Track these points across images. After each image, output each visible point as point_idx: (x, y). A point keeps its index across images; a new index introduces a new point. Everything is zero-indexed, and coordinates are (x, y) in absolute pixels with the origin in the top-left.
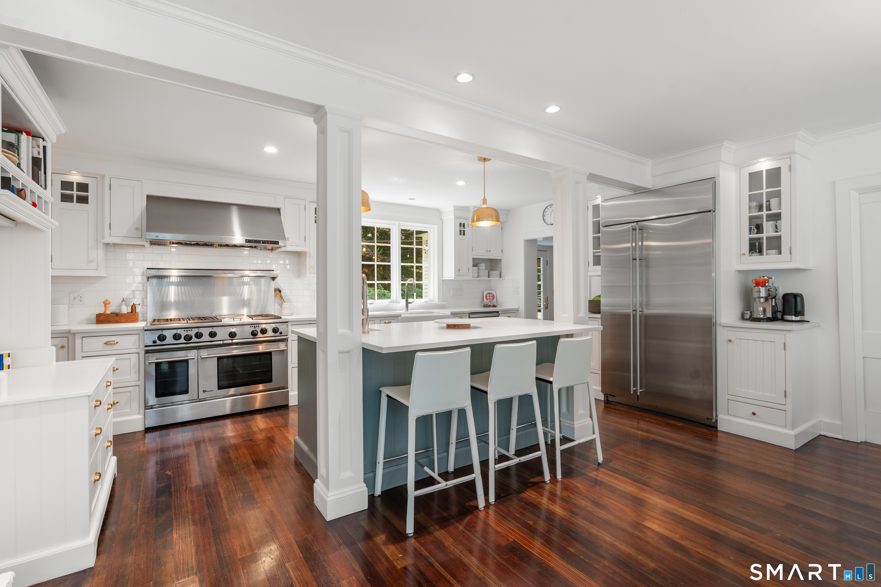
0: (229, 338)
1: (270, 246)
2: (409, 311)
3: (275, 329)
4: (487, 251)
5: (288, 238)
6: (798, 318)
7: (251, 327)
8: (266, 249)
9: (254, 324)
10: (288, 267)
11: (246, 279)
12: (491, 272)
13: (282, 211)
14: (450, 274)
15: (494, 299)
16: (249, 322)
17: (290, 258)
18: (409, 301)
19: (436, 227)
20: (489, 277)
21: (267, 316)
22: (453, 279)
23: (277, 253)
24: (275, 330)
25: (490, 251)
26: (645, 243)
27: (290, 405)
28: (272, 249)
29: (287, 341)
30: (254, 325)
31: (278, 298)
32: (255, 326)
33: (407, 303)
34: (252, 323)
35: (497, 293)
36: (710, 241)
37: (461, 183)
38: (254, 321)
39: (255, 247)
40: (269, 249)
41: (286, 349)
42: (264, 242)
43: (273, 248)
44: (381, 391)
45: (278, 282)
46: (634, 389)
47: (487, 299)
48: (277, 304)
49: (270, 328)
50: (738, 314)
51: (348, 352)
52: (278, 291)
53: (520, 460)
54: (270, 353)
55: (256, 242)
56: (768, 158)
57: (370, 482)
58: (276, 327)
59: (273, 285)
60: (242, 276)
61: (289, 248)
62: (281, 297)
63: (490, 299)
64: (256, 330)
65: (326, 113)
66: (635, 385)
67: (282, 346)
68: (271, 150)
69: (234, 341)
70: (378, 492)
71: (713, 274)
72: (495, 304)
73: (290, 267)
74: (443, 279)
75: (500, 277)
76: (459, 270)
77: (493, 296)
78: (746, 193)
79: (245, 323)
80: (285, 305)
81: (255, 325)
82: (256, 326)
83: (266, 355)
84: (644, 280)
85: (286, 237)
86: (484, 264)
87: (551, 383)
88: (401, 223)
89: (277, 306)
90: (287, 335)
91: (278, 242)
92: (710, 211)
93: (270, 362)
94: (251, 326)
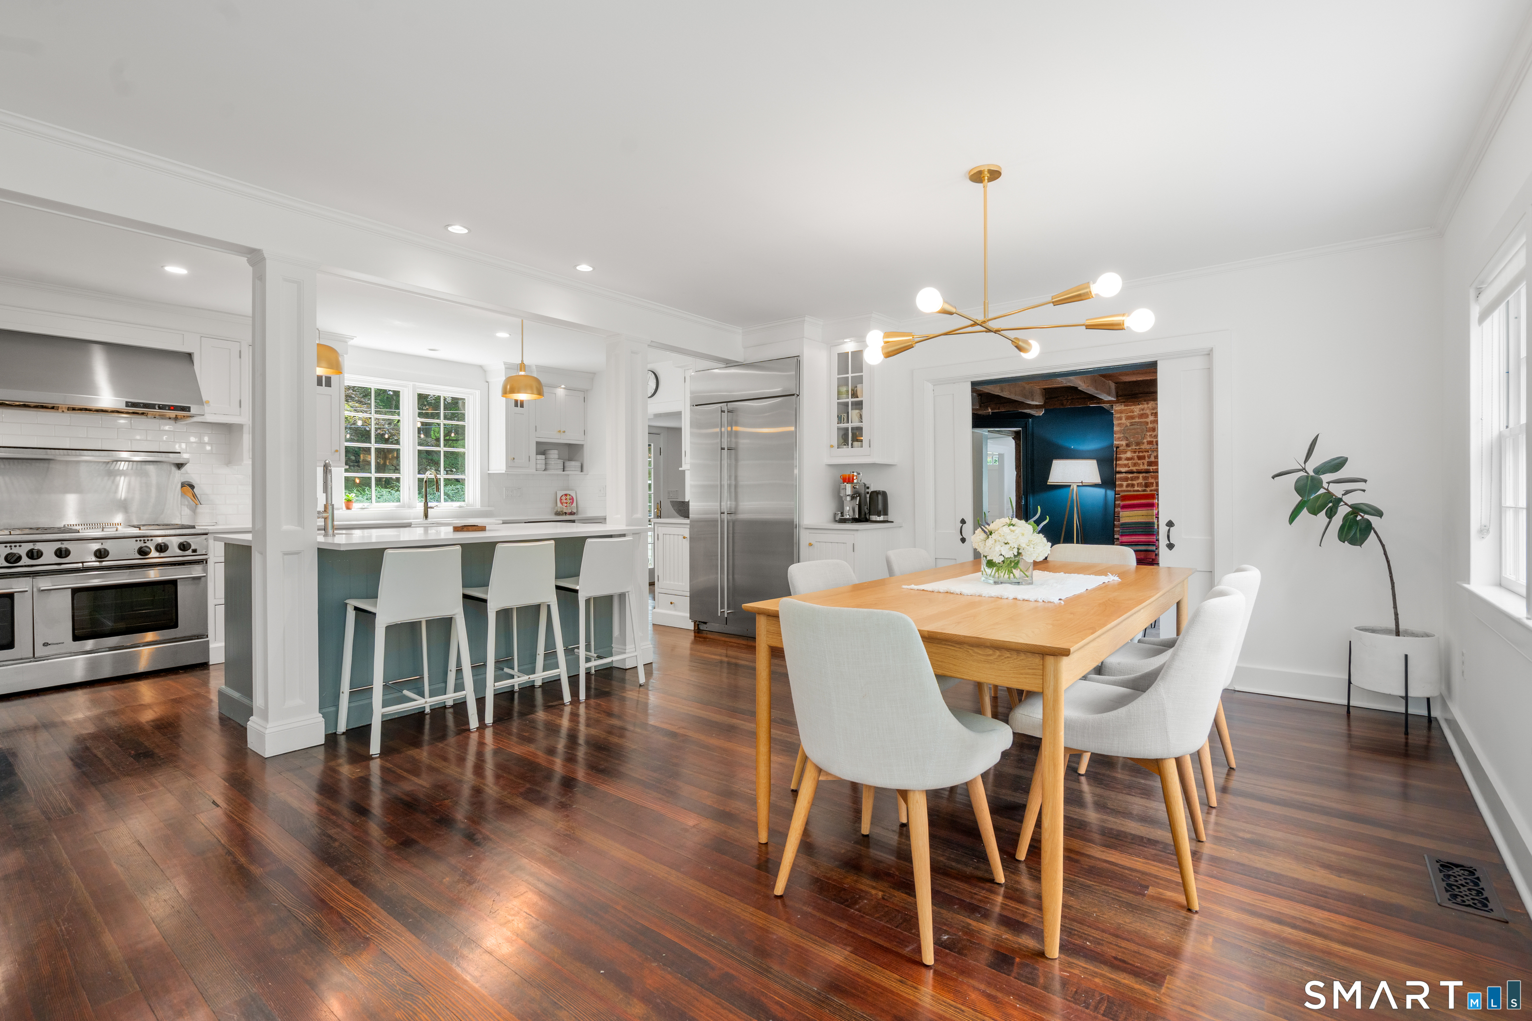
0: (94, 559)
1: (173, 414)
2: (430, 520)
3: (184, 545)
4: (560, 431)
5: (208, 402)
6: (881, 518)
7: (137, 541)
8: (163, 417)
9: (144, 537)
10: (208, 448)
11: (123, 466)
12: (568, 464)
13: (196, 359)
14: (499, 465)
15: (572, 503)
16: (133, 533)
17: (212, 433)
18: (429, 506)
19: (478, 392)
20: (564, 471)
21: (167, 526)
22: (504, 472)
23: (187, 424)
24: (183, 547)
25: (564, 432)
26: (734, 428)
27: (211, 663)
28: (176, 418)
29: (206, 563)
30: (142, 539)
31: (189, 500)
32: (144, 540)
33: (426, 508)
34: (140, 535)
35: (578, 495)
36: (793, 429)
37: (503, 335)
38: (143, 532)
39: (143, 414)
40: (170, 418)
41: (205, 575)
42: (161, 407)
43: (179, 417)
44: (346, 604)
45: (189, 472)
46: (722, 610)
47: (562, 503)
48: (186, 508)
49: (174, 542)
50: (830, 515)
51: (297, 553)
52: (189, 486)
53: (529, 678)
54: (174, 583)
55: (146, 406)
56: (852, 339)
57: (331, 718)
58: (186, 542)
59: (178, 477)
60: (117, 461)
61: (209, 418)
62: (195, 496)
63: (567, 503)
64: (146, 547)
65: (264, 259)
66: (722, 607)
67: (196, 571)
68: (176, 270)
69: (104, 564)
70: (342, 727)
71: (796, 471)
72: (575, 511)
73: (212, 448)
74: (489, 472)
75: (582, 471)
76: (514, 459)
77: (572, 499)
78: (835, 376)
79: (126, 535)
80: (201, 509)
81: (146, 539)
82: (148, 540)
83: (167, 586)
84: (733, 478)
85: (204, 399)
86: (556, 452)
87: (576, 591)
88: (417, 384)
89: (186, 511)
90: (206, 554)
91: (189, 408)
92: (793, 395)
93: (174, 596)
94: (138, 539)
